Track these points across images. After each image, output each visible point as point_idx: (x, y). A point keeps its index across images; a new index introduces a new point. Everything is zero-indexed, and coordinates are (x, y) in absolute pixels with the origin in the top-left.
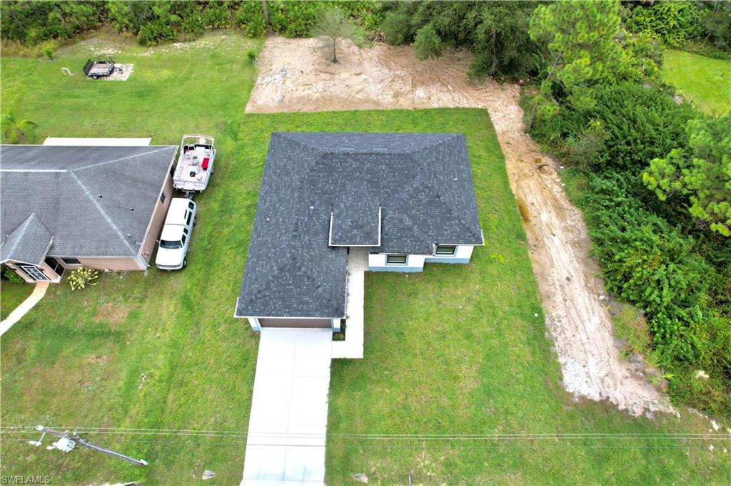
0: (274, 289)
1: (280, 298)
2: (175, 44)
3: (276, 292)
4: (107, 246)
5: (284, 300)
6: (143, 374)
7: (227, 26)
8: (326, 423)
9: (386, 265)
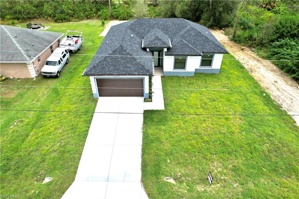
0: (109, 61)
1: (112, 65)
2: (70, 22)
3: (110, 62)
4: (13, 57)
5: (115, 66)
6: (16, 120)
7: (94, 18)
8: (141, 144)
9: (173, 70)
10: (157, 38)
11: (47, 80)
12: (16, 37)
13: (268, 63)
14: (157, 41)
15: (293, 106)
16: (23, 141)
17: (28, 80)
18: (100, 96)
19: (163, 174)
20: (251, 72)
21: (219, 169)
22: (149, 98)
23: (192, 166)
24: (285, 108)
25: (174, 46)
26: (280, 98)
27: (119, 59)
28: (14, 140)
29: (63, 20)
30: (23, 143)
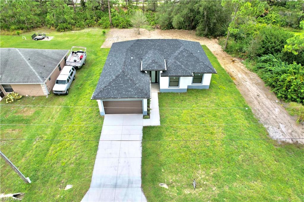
0: (113, 85)
1: (116, 90)
2: (72, 31)
3: (114, 87)
5: (118, 90)
6: (37, 137)
7: (94, 26)
8: (141, 156)
9: (169, 87)
10: (153, 61)
11: (58, 98)
12: (29, 59)
13: (254, 75)
14: (154, 64)
15: (269, 119)
16: (45, 155)
17: (41, 98)
18: (105, 114)
19: (159, 181)
20: (238, 86)
21: (203, 176)
22: (147, 115)
23: (181, 174)
24: (262, 121)
25: (169, 68)
26: (259, 112)
27: (122, 84)
28: (38, 154)
29: (65, 29)
30: (45, 157)
